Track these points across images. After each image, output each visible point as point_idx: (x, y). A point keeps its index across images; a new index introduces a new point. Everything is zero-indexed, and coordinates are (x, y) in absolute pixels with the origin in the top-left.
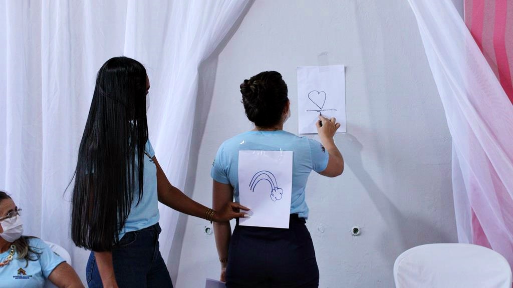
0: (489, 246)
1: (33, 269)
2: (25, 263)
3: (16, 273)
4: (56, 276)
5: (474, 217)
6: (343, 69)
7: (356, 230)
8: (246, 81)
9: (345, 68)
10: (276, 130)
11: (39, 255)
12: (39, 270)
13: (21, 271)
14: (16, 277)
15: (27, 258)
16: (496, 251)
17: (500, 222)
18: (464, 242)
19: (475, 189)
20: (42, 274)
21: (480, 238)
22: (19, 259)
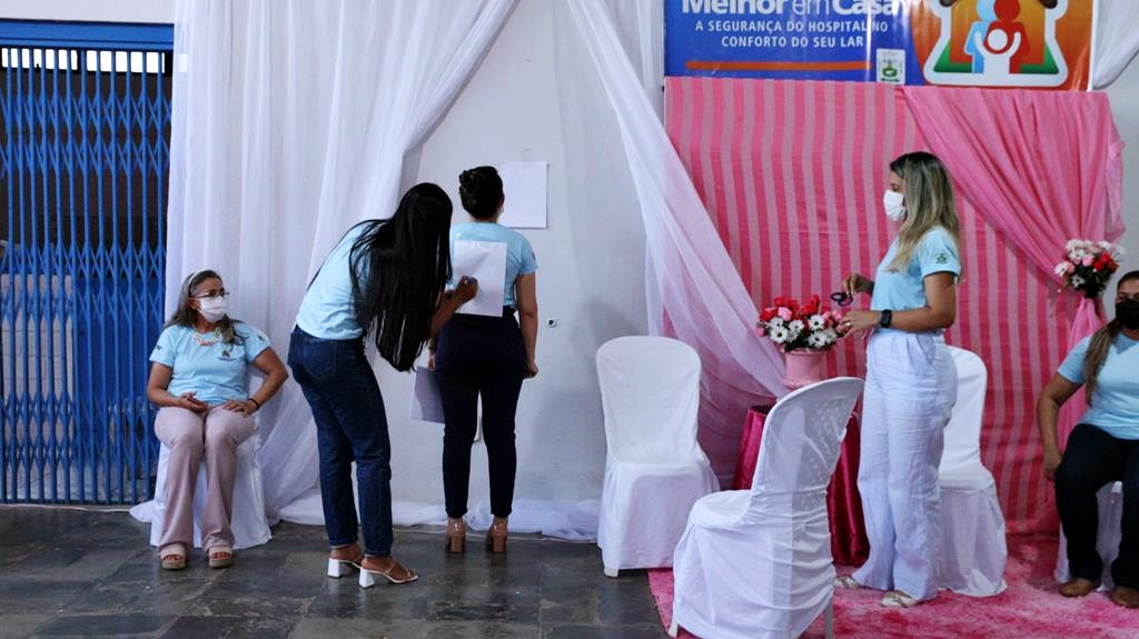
0: (677, 338)
1: (237, 352)
2: (230, 347)
3: (220, 355)
4: (261, 361)
5: (665, 313)
6: (545, 167)
7: (551, 322)
8: (465, 172)
9: (548, 166)
10: (491, 222)
11: (243, 339)
12: (243, 354)
13: (225, 353)
14: (221, 359)
15: (232, 342)
16: (683, 340)
17: (688, 317)
18: (654, 335)
19: (667, 288)
20: (245, 359)
21: (669, 331)
22: (225, 342)
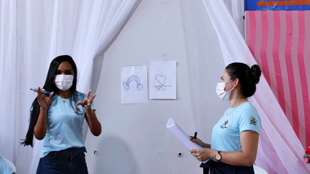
7: (180, 154)
9: (177, 63)
